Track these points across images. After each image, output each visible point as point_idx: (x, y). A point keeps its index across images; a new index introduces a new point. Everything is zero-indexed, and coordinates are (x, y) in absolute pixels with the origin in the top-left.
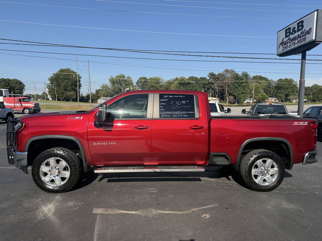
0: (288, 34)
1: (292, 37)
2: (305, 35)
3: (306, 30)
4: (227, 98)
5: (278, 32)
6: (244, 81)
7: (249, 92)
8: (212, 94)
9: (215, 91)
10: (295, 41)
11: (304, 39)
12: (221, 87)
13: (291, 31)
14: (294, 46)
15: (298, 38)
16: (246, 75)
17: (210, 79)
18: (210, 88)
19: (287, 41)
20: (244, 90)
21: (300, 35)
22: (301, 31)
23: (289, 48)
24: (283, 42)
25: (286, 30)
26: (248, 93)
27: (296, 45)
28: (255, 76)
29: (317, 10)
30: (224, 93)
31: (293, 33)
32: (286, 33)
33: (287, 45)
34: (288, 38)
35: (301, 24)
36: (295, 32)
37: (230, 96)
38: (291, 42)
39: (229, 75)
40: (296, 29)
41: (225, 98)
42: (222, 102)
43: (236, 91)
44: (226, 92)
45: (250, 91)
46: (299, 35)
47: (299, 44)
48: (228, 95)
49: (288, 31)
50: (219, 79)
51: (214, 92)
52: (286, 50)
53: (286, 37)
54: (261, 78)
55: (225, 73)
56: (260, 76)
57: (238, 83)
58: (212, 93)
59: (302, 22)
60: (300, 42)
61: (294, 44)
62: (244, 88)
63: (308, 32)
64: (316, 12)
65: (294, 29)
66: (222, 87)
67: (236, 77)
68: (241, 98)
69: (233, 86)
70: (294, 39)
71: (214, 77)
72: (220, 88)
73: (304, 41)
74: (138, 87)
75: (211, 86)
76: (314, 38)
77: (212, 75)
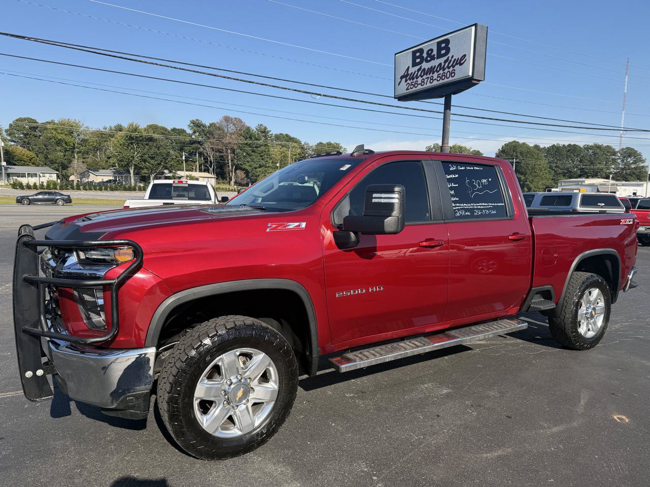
0: (418, 60)
1: (425, 66)
2: (453, 67)
3: (456, 57)
4: (231, 174)
5: (396, 54)
6: (261, 142)
7: (271, 165)
8: (200, 166)
9: (206, 159)
10: (433, 74)
11: (452, 74)
12: (219, 151)
13: (425, 55)
14: (430, 83)
15: (438, 69)
16: (264, 132)
17: (195, 132)
18: (196, 152)
19: (416, 73)
20: (262, 159)
21: (443, 64)
22: (445, 58)
23: (420, 87)
24: (408, 74)
25: (414, 53)
26: (269, 167)
27: (435, 83)
28: (279, 133)
29: (476, 25)
30: (226, 164)
31: (429, 59)
32: (414, 57)
33: (415, 80)
34: (418, 67)
35: (444, 46)
36: (433, 58)
37: (238, 171)
38: (424, 75)
39: (232, 128)
40: (435, 52)
41: (228, 175)
42: (223, 183)
43: (248, 162)
44: (228, 163)
45: (272, 162)
46: (440, 64)
47: (441, 81)
48: (232, 169)
49: (418, 54)
50: (213, 135)
51: (203, 161)
52: (414, 89)
53: (413, 66)
54: (289, 139)
55: (224, 124)
56: (287, 135)
57: (249, 145)
58: (200, 162)
59: (447, 42)
60: (443, 77)
61: (431, 79)
62: (261, 156)
63: (460, 61)
64: (473, 28)
65: (430, 52)
66: (221, 152)
67: (247, 134)
68: (259, 176)
69: (241, 152)
70: (431, 70)
71: (201, 130)
72: (217, 154)
73: (452, 77)
74: (13, 141)
75: (198, 148)
76: (470, 74)
77: (197, 125)
